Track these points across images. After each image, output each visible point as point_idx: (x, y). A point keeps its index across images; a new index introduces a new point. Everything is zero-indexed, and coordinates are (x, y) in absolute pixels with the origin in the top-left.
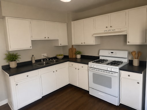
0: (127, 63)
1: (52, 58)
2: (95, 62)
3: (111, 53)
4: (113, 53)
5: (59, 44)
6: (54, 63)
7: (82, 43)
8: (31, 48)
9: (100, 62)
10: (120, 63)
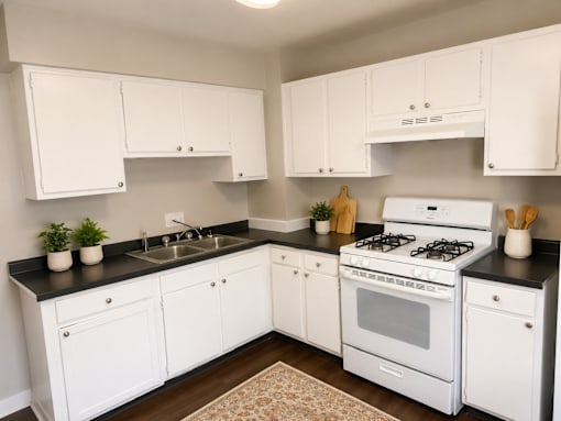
0: (492, 249)
1: (205, 232)
2: (364, 244)
3: (429, 208)
4: (435, 209)
5: (236, 172)
6: (212, 250)
7: (321, 171)
8: (124, 189)
9: (386, 247)
10: (463, 249)
